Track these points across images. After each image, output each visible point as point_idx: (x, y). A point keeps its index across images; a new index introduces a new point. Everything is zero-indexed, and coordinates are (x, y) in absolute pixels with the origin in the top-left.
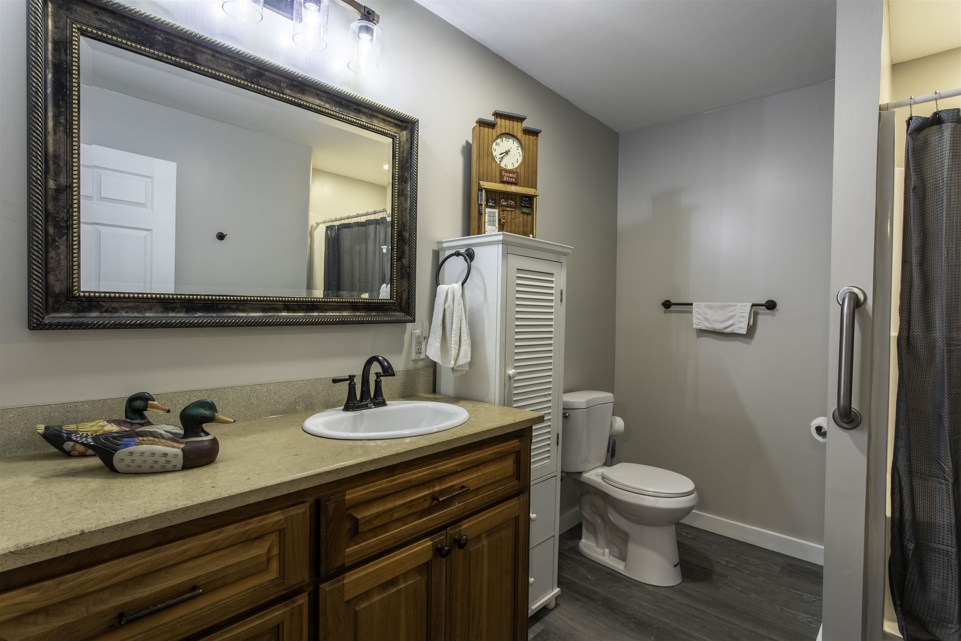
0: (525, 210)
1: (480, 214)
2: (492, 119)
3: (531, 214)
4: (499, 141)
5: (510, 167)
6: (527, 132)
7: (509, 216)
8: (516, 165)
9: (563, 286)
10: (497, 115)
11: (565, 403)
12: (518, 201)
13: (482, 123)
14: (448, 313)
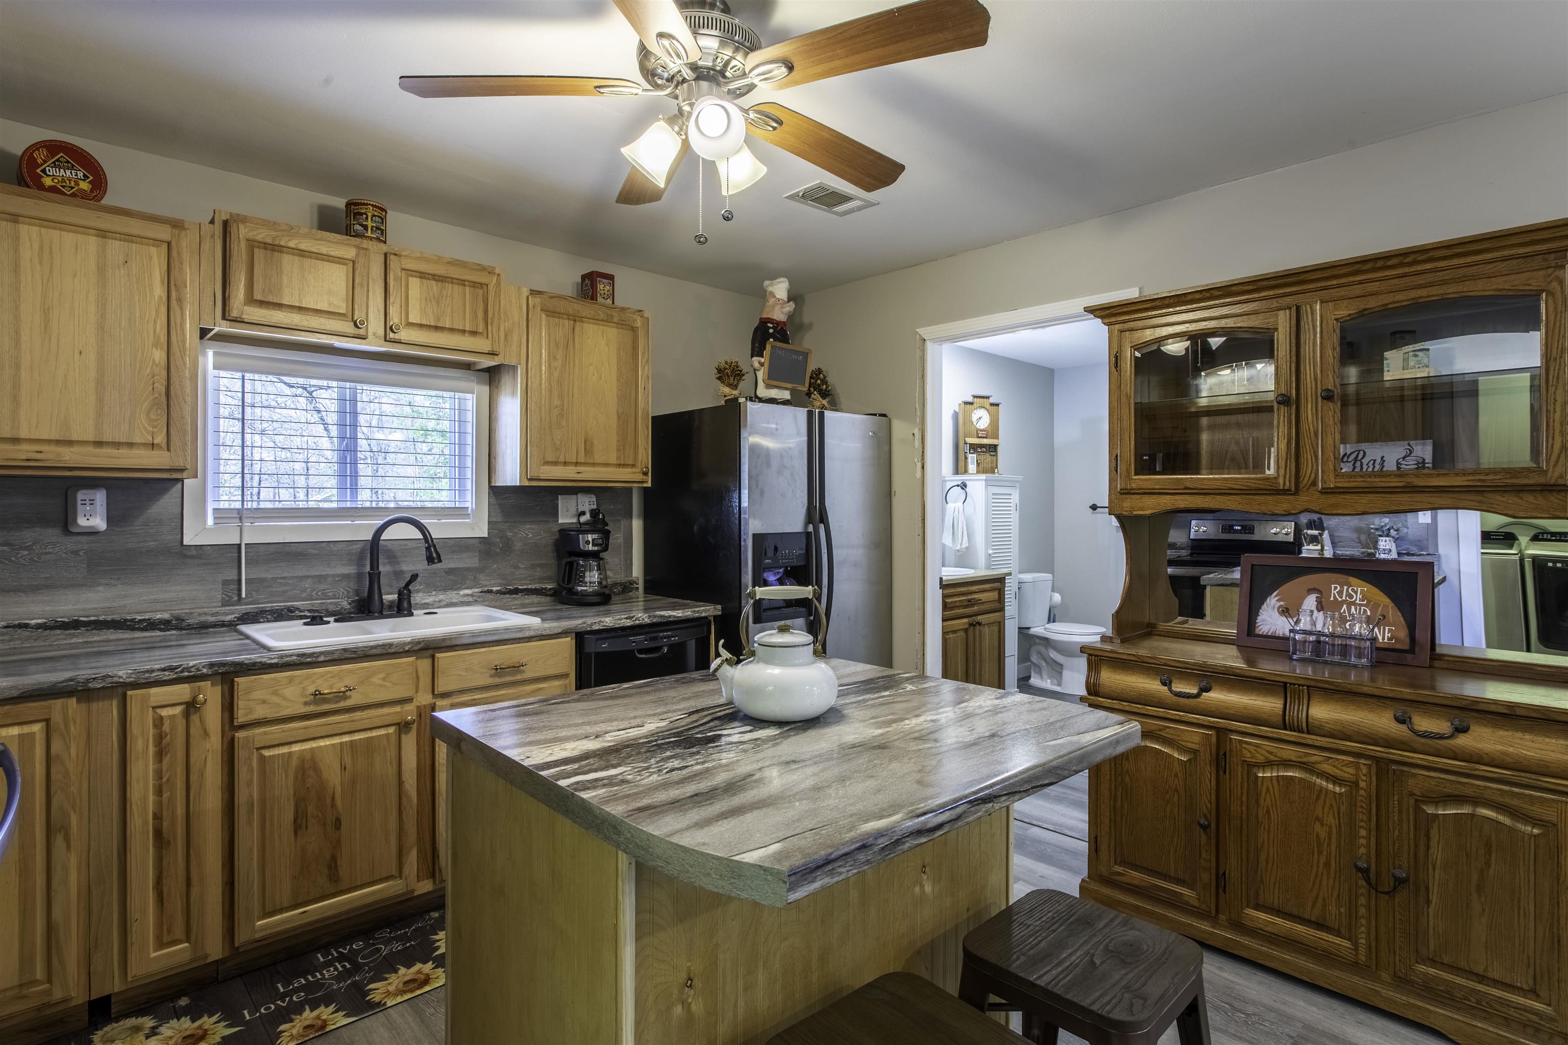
0: (992, 453)
1: (966, 458)
2: (970, 399)
3: (996, 455)
4: (975, 411)
5: (982, 427)
6: (992, 405)
7: (982, 457)
8: (986, 425)
9: (1017, 501)
10: (975, 397)
11: (1019, 579)
12: (988, 448)
13: (966, 403)
14: (955, 519)
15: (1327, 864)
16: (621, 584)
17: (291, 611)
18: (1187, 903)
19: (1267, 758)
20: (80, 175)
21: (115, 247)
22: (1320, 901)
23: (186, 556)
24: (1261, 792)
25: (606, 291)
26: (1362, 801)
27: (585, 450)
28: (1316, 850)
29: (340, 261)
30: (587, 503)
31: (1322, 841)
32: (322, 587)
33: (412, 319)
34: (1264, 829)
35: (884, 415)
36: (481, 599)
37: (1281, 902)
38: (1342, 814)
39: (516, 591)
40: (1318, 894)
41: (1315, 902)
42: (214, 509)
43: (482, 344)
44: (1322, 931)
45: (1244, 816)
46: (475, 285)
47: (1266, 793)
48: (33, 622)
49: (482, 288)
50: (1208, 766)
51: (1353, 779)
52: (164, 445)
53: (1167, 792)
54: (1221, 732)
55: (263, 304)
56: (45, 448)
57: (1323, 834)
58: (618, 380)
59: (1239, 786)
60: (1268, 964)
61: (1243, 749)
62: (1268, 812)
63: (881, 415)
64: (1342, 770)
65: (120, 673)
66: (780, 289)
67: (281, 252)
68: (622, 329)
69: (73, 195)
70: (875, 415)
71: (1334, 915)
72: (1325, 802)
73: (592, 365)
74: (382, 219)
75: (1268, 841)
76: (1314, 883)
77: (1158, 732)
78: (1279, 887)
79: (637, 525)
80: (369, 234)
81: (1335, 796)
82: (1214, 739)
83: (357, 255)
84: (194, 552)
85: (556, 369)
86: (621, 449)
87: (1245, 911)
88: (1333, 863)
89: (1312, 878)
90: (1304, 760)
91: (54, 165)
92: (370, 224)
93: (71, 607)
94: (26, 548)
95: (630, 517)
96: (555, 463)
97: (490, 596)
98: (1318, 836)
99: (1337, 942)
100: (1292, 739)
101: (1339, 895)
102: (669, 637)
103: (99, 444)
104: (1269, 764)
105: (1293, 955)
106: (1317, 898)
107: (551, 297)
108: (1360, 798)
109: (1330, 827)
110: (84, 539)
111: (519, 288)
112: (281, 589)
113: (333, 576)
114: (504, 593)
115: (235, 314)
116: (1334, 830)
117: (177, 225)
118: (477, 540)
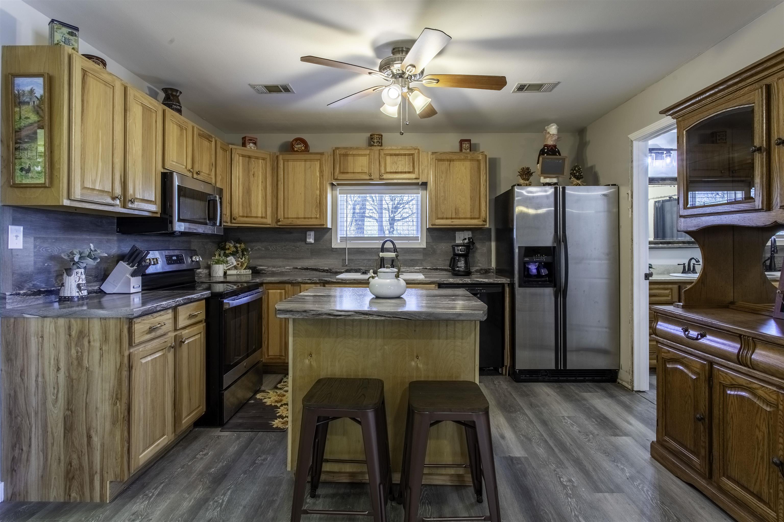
15: (762, 458)
16: (484, 270)
17: (360, 270)
18: (695, 466)
19: (731, 382)
20: (302, 145)
21: (308, 163)
22: (759, 481)
23: (333, 251)
24: (728, 404)
25: (466, 147)
26: (780, 418)
27: (455, 212)
28: (756, 447)
29: (365, 155)
30: (468, 235)
31: (760, 442)
32: (370, 263)
33: (388, 171)
34: (730, 428)
35: (615, 185)
36: (423, 271)
37: (739, 477)
38: (770, 426)
39: (437, 269)
40: (758, 476)
41: (756, 482)
42: (340, 237)
43: (413, 176)
44: (761, 502)
45: (721, 418)
46: (409, 155)
47: (731, 405)
48: (299, 267)
49: (412, 155)
50: (704, 383)
51: (775, 402)
52: (319, 218)
53: (686, 396)
54: (711, 363)
55: (343, 173)
56: (294, 220)
57: (760, 438)
58: (470, 183)
59: (718, 398)
60: (733, 515)
61: (720, 375)
62: (732, 417)
63: (612, 185)
64: (769, 396)
65: (299, 279)
66: (553, 129)
67: (348, 156)
68: (472, 161)
69: (301, 151)
70: (609, 185)
71: (766, 493)
72: (761, 416)
73: (458, 178)
74: (380, 138)
75: (732, 436)
76: (755, 469)
77: (681, 360)
78: (738, 467)
79: (493, 244)
80: (375, 144)
81: (766, 413)
82: (707, 368)
83: (370, 152)
84: (335, 250)
85: (442, 182)
86: (472, 211)
87: (721, 478)
88: (765, 457)
89: (755, 465)
90: (749, 386)
91: (297, 145)
92: (375, 141)
93: (307, 264)
94: (298, 248)
95: (490, 240)
96: (442, 218)
97: (426, 270)
98: (757, 438)
99: (768, 511)
100: (744, 372)
101: (769, 480)
102: (481, 290)
103: (305, 218)
104: (734, 387)
105: (746, 513)
106: (757, 479)
107: (441, 154)
108: (779, 416)
109: (764, 433)
110: (310, 245)
111: (427, 152)
112: (358, 263)
113: (373, 259)
114: (432, 269)
115: (336, 177)
116: (766, 434)
117: (322, 154)
118: (422, 249)
